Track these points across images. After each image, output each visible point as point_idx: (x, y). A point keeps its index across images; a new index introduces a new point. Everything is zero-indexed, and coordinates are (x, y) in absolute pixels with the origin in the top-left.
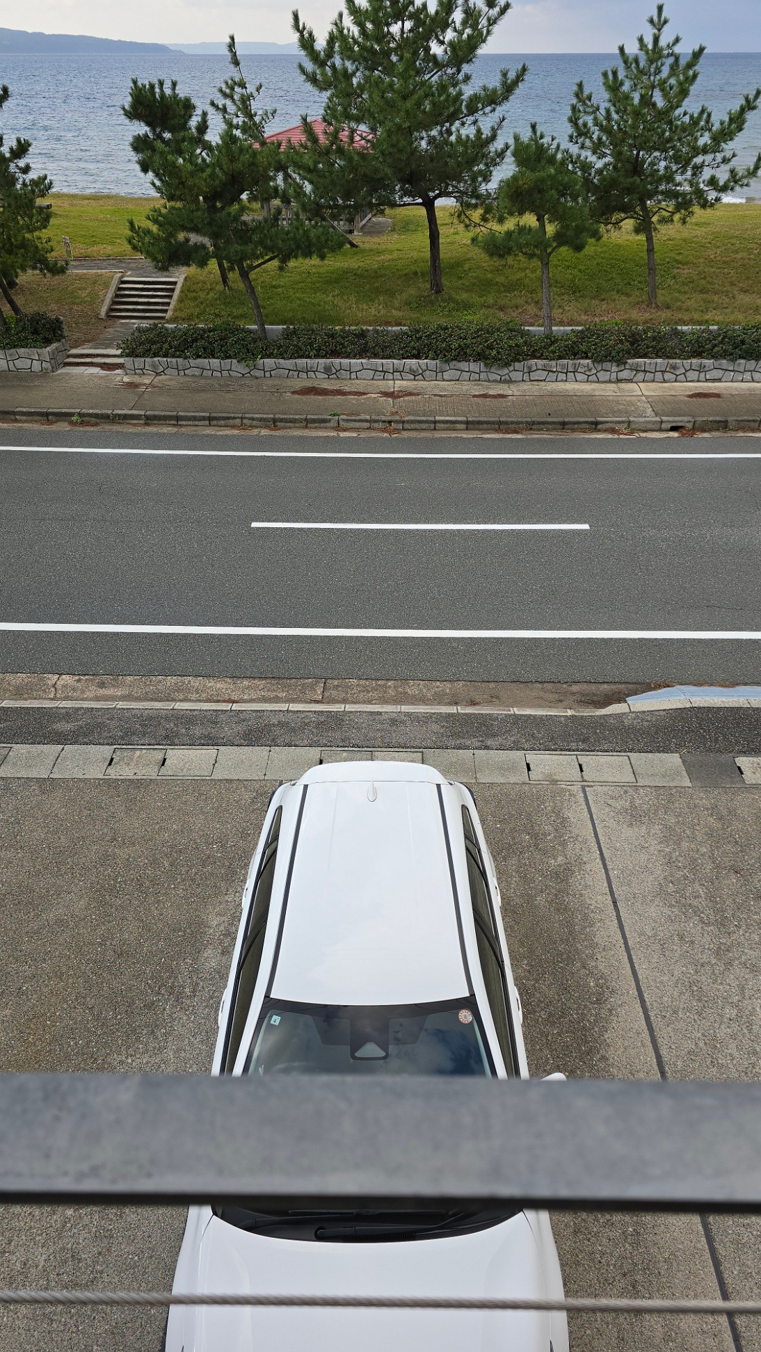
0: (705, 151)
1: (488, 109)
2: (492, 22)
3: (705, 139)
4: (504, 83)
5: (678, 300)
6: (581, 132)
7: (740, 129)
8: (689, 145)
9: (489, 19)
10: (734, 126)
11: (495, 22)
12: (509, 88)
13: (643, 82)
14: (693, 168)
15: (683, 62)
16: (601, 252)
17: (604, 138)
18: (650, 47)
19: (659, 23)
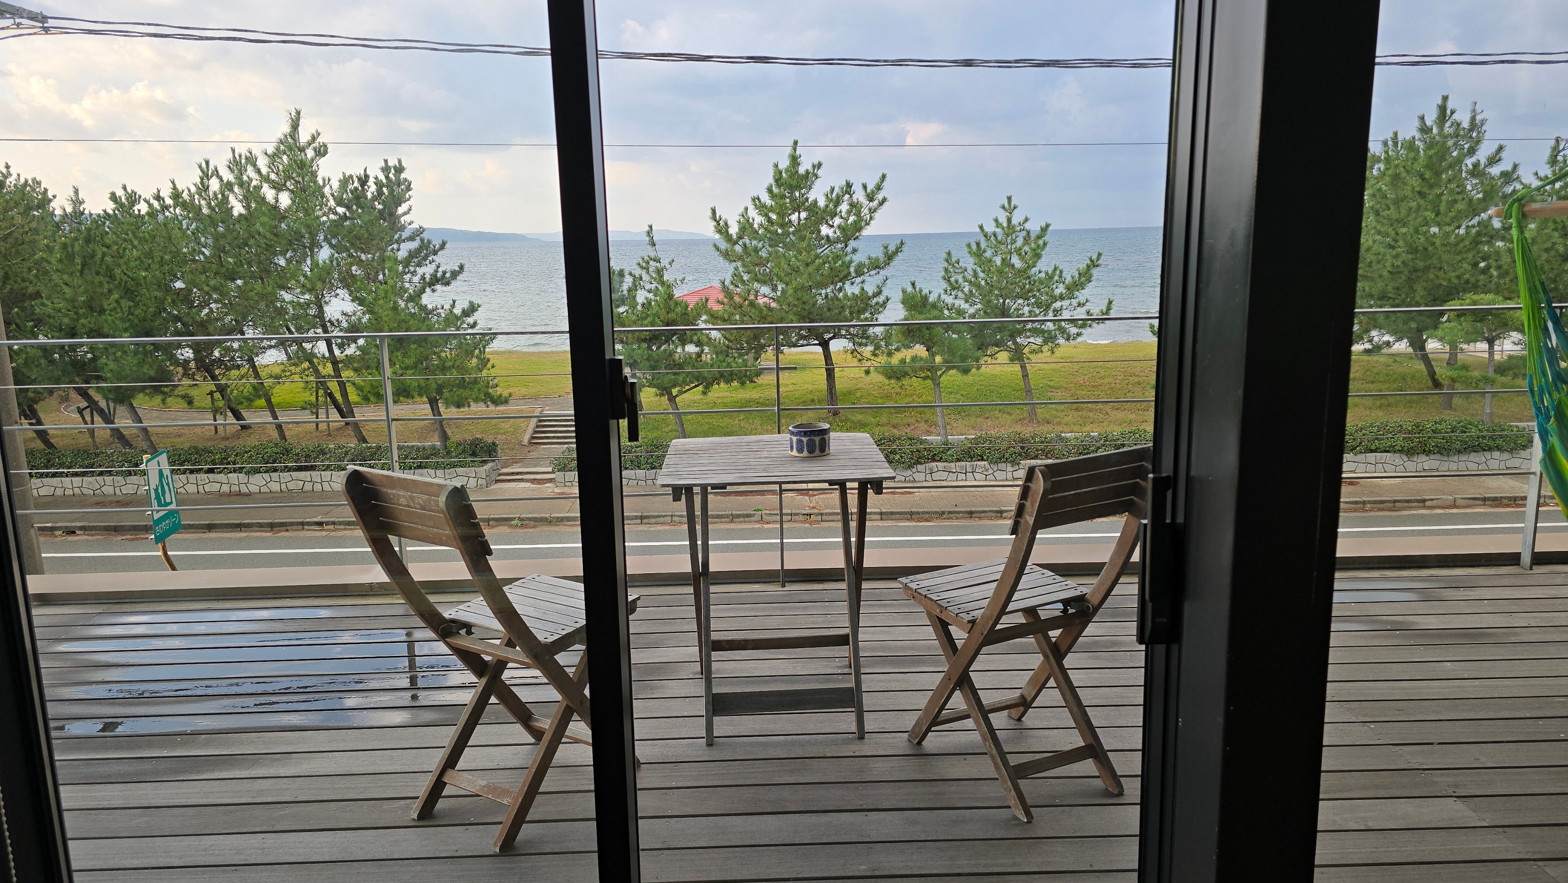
0: (1062, 298)
1: (873, 272)
2: (872, 211)
3: (1060, 290)
4: (886, 254)
5: (1055, 417)
6: (955, 287)
7: (1089, 281)
8: (1047, 294)
9: (870, 209)
10: (1083, 279)
11: (875, 211)
12: (890, 258)
13: (1001, 250)
14: (1054, 311)
15: (1033, 236)
16: (979, 381)
17: (974, 291)
18: (1005, 224)
19: (1010, 208)
